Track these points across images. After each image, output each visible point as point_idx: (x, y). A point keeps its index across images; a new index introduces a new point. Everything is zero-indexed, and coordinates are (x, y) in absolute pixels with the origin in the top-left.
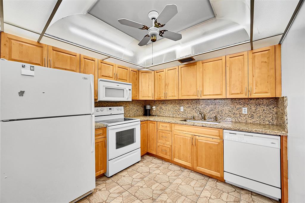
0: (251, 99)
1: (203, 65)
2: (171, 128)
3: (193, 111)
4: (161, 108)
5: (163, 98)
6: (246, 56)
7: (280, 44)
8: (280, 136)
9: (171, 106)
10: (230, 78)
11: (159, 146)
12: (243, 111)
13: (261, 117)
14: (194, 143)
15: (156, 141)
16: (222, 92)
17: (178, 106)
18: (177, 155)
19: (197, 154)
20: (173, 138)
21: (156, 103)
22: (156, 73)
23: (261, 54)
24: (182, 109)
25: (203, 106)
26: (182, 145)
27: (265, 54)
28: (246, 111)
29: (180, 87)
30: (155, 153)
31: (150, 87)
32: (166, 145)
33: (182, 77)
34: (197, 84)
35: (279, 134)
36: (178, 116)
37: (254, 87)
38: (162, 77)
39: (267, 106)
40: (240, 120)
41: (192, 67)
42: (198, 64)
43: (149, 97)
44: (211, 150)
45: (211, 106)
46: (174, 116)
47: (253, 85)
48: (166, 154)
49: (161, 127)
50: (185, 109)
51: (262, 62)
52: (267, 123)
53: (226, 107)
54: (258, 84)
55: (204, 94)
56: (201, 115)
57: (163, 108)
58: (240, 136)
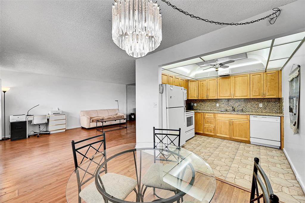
0: (265, 99)
1: (235, 79)
2: (215, 116)
3: (226, 106)
4: (201, 105)
5: (204, 98)
6: (262, 75)
7: (281, 70)
8: (280, 116)
9: (209, 103)
10: (253, 87)
11: (205, 128)
12: (260, 105)
13: (271, 109)
14: (231, 124)
15: (203, 125)
16: (247, 95)
17: (214, 103)
18: (219, 132)
19: (233, 130)
20: (216, 122)
21: (197, 102)
22: (199, 82)
23: (271, 75)
24: (218, 105)
25: (233, 103)
26: (223, 126)
27: (272, 75)
28: (262, 105)
29: (218, 91)
30: (202, 132)
31: (196, 91)
32: (211, 127)
33: (220, 85)
34: (230, 90)
35: (279, 116)
36: (215, 110)
37: (267, 92)
38: (204, 84)
39: (274, 103)
40: (258, 111)
41: (227, 79)
42: (231, 78)
43: (194, 97)
44: (242, 127)
45: (239, 103)
46: (212, 110)
47: (266, 92)
48: (211, 132)
49: (207, 116)
50: (220, 104)
51: (271, 79)
52: (274, 112)
53: (249, 103)
54: (269, 91)
55: (236, 96)
56: (233, 108)
57: (203, 104)
58: (259, 118)
